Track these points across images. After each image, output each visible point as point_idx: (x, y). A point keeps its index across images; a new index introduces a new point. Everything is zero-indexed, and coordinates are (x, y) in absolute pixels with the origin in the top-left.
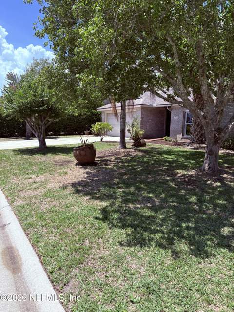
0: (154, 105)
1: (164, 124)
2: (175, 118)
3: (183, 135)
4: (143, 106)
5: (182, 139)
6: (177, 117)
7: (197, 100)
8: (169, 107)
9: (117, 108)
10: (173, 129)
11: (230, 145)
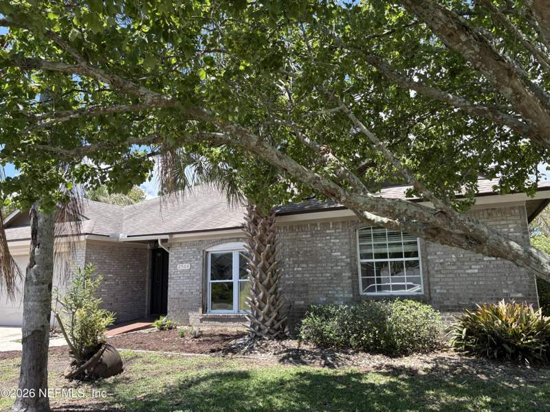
0: (123, 237)
1: (144, 283)
2: (181, 267)
3: (204, 311)
4: (91, 238)
5: (202, 320)
6: (186, 266)
7: (261, 221)
8: (164, 241)
9: (9, 244)
10: (177, 295)
11: (377, 342)
